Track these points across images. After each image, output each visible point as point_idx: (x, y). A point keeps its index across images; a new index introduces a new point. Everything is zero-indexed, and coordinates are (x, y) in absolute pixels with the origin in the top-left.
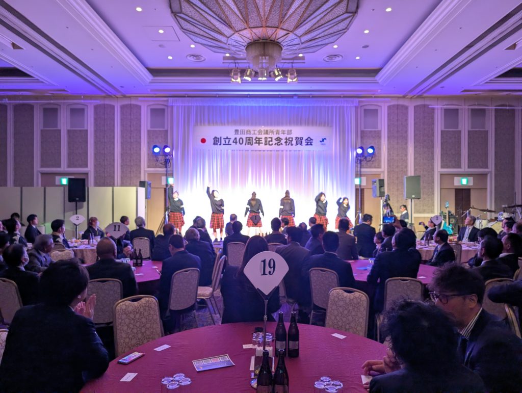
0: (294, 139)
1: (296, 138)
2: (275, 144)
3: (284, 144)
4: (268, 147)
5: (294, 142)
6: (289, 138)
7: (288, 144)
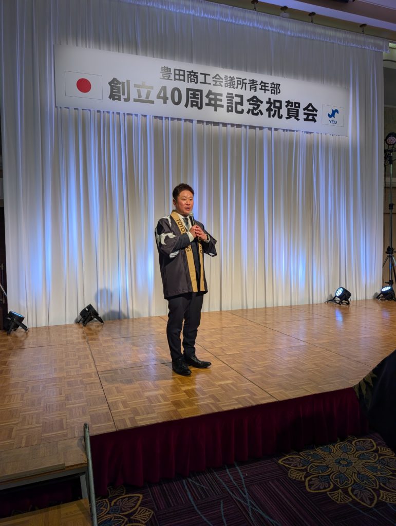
0: (284, 104)
1: (288, 102)
2: (248, 112)
3: (266, 113)
4: (233, 117)
5: (284, 111)
6: (275, 101)
7: (272, 113)
